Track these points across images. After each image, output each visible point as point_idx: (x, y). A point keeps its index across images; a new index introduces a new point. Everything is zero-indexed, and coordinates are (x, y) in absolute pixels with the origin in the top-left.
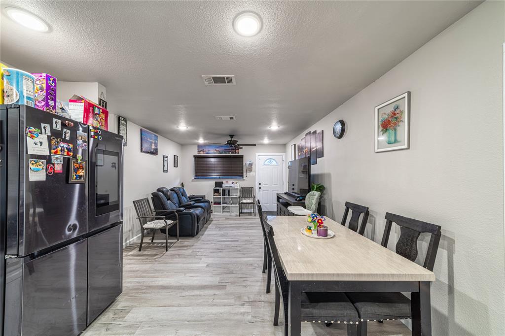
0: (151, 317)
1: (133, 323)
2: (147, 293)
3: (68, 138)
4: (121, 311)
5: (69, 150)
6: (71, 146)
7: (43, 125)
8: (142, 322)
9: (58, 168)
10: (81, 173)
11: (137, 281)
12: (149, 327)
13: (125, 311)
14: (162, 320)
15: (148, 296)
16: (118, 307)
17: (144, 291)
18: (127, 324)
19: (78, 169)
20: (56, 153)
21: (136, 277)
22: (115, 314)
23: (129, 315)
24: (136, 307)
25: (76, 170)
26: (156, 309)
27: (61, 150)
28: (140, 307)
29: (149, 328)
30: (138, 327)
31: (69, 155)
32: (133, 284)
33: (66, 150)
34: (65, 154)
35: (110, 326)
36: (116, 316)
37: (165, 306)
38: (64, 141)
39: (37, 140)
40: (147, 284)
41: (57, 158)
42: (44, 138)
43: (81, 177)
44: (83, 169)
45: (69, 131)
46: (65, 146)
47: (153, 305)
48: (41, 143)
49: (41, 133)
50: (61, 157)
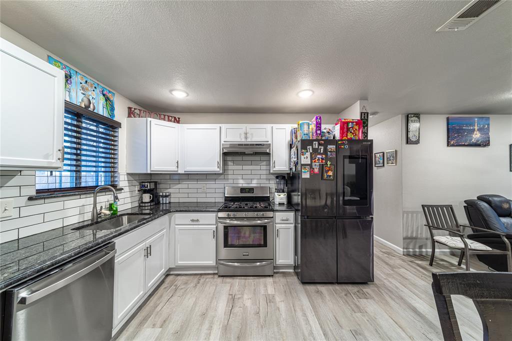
0: (376, 317)
1: (361, 307)
2: (394, 301)
3: (322, 152)
4: (364, 293)
5: (322, 159)
6: (324, 156)
7: (308, 147)
8: (367, 313)
9: (316, 171)
10: (330, 173)
11: (397, 286)
12: (368, 321)
13: (366, 296)
14: (381, 327)
15: (392, 303)
16: (364, 290)
17: (393, 296)
18: (358, 303)
19: (328, 171)
20: (315, 162)
21: (400, 283)
22: (358, 291)
23: (365, 300)
24: (374, 300)
25: (327, 172)
26: (388, 317)
27: (318, 160)
28: (377, 303)
29: (366, 321)
30: (361, 312)
31: (323, 162)
32: (390, 285)
33: (321, 159)
34: (320, 161)
35: (349, 295)
36: (358, 293)
37: (396, 324)
38: (320, 154)
39: (305, 156)
40: (403, 295)
41: (316, 165)
42: (308, 154)
43: (330, 176)
44: (332, 171)
45: (323, 147)
46: (320, 157)
47: (388, 313)
48: (307, 157)
49: (307, 152)
50: (318, 164)
